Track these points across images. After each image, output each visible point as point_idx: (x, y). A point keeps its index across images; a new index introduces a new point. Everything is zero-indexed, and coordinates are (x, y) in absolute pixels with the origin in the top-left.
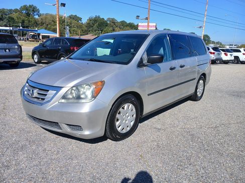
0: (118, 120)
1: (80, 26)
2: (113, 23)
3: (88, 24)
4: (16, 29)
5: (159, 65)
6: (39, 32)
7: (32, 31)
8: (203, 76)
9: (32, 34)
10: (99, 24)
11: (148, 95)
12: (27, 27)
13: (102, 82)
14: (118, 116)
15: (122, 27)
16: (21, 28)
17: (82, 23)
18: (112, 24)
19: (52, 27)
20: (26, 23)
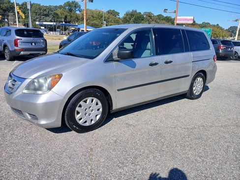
0: (78, 113)
1: (117, 20)
2: (149, 16)
3: (125, 18)
4: (59, 24)
5: (135, 60)
6: (79, 26)
7: (73, 26)
8: (203, 74)
9: (73, 28)
10: (135, 19)
11: (118, 90)
12: (69, 22)
13: (59, 75)
14: (77, 109)
15: (159, 21)
16: (64, 23)
17: (119, 18)
18: (148, 18)
19: (91, 22)
20: (68, 19)
